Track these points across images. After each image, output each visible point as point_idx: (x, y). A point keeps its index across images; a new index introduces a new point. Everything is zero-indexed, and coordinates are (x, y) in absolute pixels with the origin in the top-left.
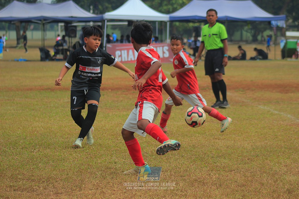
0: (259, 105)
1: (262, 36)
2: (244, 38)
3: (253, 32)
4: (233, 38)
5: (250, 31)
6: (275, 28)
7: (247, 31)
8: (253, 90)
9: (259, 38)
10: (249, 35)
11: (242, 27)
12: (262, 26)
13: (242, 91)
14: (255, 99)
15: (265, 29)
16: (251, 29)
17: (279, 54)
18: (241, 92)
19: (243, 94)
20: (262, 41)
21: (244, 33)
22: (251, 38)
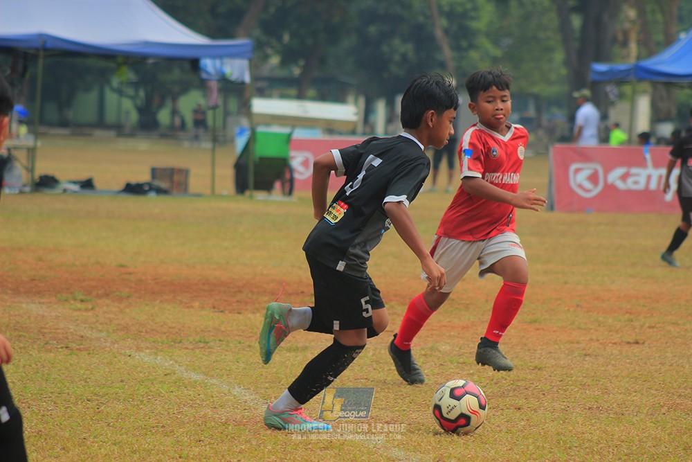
0: (139, 349)
1: (174, 112)
2: (110, 116)
3: (142, 93)
4: (70, 114)
5: (131, 91)
6: (214, 85)
7: (120, 92)
8: (120, 299)
9: (164, 116)
10: (127, 104)
11: (103, 76)
12: (176, 74)
13: (82, 301)
14: (126, 328)
15: (185, 88)
16: (136, 85)
17: (226, 175)
18: (79, 305)
19: (87, 310)
20: (172, 127)
21: (111, 98)
22: (134, 117)
